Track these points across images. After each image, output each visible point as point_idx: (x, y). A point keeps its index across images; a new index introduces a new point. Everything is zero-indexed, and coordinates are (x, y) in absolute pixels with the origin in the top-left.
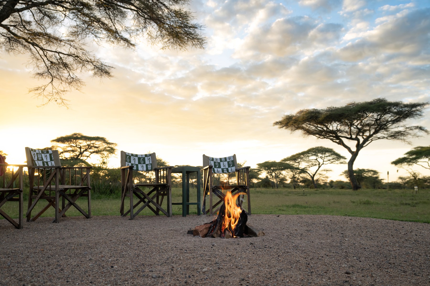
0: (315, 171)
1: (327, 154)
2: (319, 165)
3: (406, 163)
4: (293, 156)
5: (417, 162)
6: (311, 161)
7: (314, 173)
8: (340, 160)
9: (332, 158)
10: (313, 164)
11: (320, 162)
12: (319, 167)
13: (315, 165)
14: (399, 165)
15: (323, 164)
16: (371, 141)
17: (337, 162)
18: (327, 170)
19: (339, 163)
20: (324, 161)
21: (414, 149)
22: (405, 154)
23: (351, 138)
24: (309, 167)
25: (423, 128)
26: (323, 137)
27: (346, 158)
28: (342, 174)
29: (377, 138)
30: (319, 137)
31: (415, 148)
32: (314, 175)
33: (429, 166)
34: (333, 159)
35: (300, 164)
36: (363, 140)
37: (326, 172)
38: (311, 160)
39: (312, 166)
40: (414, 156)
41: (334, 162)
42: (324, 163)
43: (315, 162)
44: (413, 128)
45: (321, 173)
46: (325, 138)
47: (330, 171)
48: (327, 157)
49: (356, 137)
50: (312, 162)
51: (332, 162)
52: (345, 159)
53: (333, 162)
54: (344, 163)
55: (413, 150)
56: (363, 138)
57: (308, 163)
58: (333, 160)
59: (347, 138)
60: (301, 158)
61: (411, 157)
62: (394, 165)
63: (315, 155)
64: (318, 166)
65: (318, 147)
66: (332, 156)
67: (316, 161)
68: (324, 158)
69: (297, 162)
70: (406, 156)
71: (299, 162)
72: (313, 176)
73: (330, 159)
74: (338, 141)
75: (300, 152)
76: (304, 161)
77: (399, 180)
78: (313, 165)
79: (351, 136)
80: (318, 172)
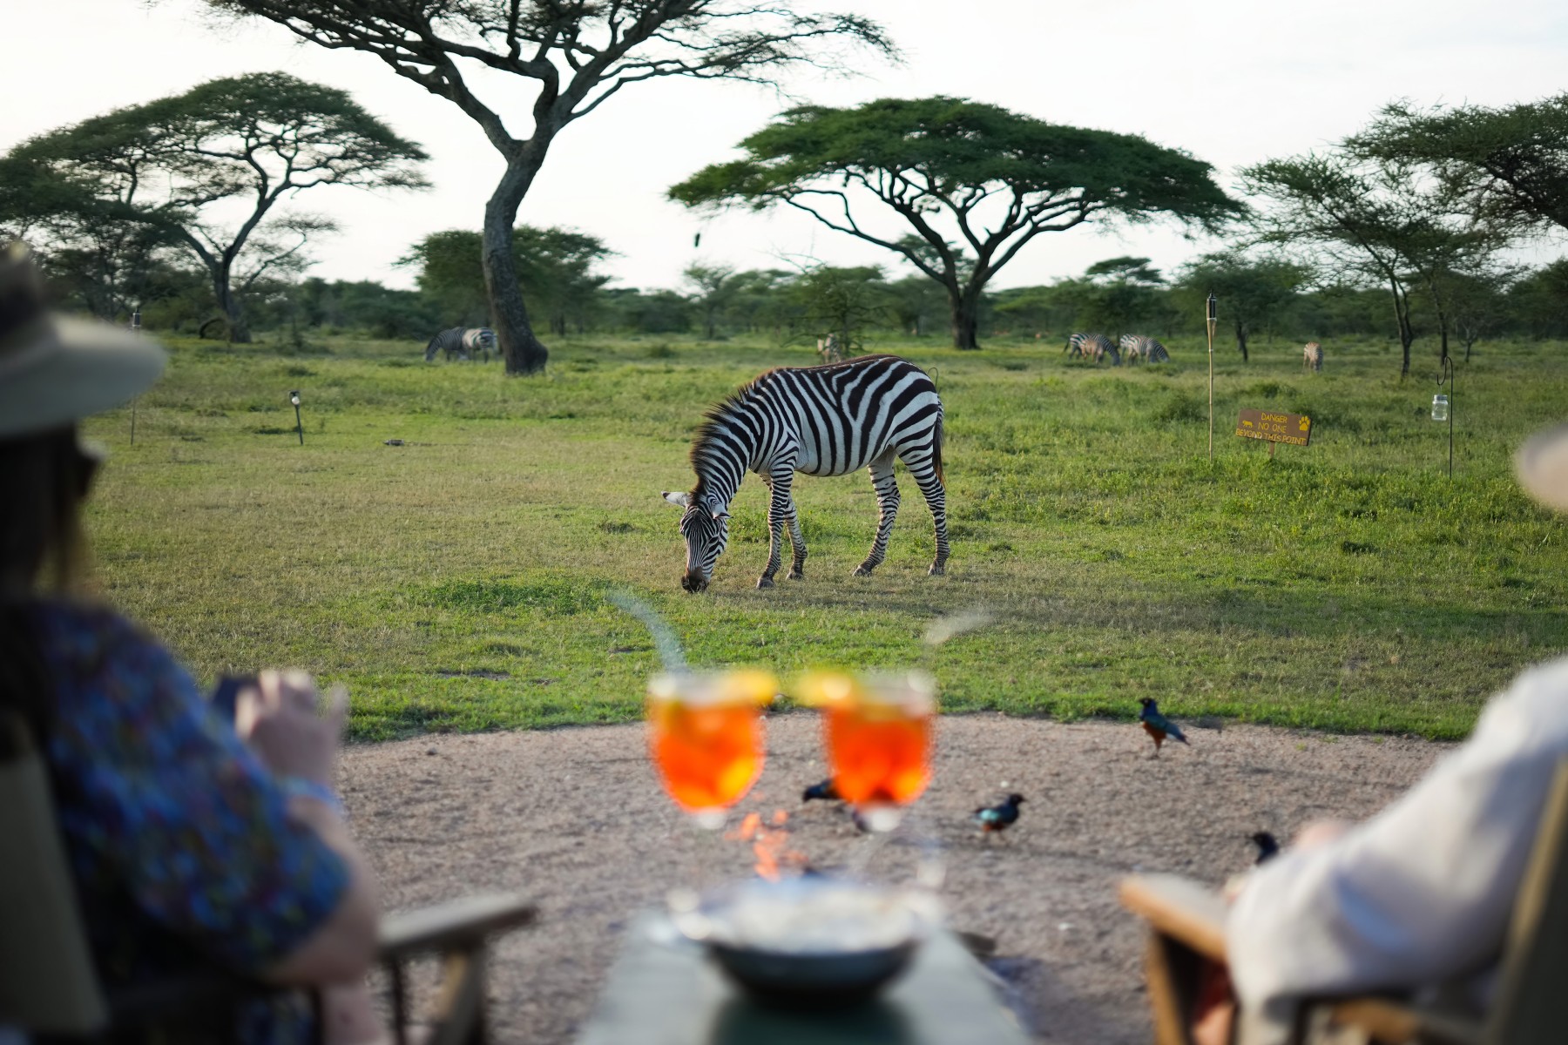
0: (236, 230)
1: (316, 124)
2: (263, 189)
3: (739, 198)
4: (95, 127)
5: (793, 194)
6: (209, 164)
7: (230, 242)
8: (389, 163)
9: (340, 150)
10: (219, 185)
11: (268, 172)
12: (264, 204)
13: (238, 188)
14: (705, 207)
15: (287, 184)
16: (613, 81)
17: (367, 175)
18: (309, 225)
19: (378, 180)
20: (290, 170)
21: (783, 120)
22: (741, 145)
23: (511, 63)
24: (197, 202)
25: (875, 28)
26: (335, 35)
27: (423, 150)
28: (409, 255)
29: (650, 70)
30: (312, 37)
31: (789, 113)
32: (230, 253)
33: (847, 214)
34: (344, 157)
35: (141, 181)
36: (572, 73)
37: (301, 238)
38: (206, 157)
39: (214, 197)
40: (784, 159)
41: (353, 177)
42: (295, 177)
43: (235, 168)
44: (830, 25)
45: (270, 240)
46: (347, 43)
47: (327, 233)
48: (311, 139)
49: (541, 56)
50: (214, 172)
51: (337, 178)
52: (420, 156)
53: (346, 172)
54: (410, 185)
55: (779, 125)
56: (573, 62)
57: (189, 173)
58: (343, 165)
59: (491, 60)
60: (148, 141)
61: (769, 164)
62: (678, 206)
63: (237, 125)
64: (255, 195)
65: (259, 76)
66: (342, 137)
67: (244, 163)
68: (297, 150)
69: (120, 169)
70: (743, 155)
71: (133, 166)
72: (220, 259)
73: (330, 158)
74: (425, 69)
75: (143, 101)
76: (168, 157)
77: (689, 285)
78: (223, 189)
79: (516, 50)
80: (254, 235)
